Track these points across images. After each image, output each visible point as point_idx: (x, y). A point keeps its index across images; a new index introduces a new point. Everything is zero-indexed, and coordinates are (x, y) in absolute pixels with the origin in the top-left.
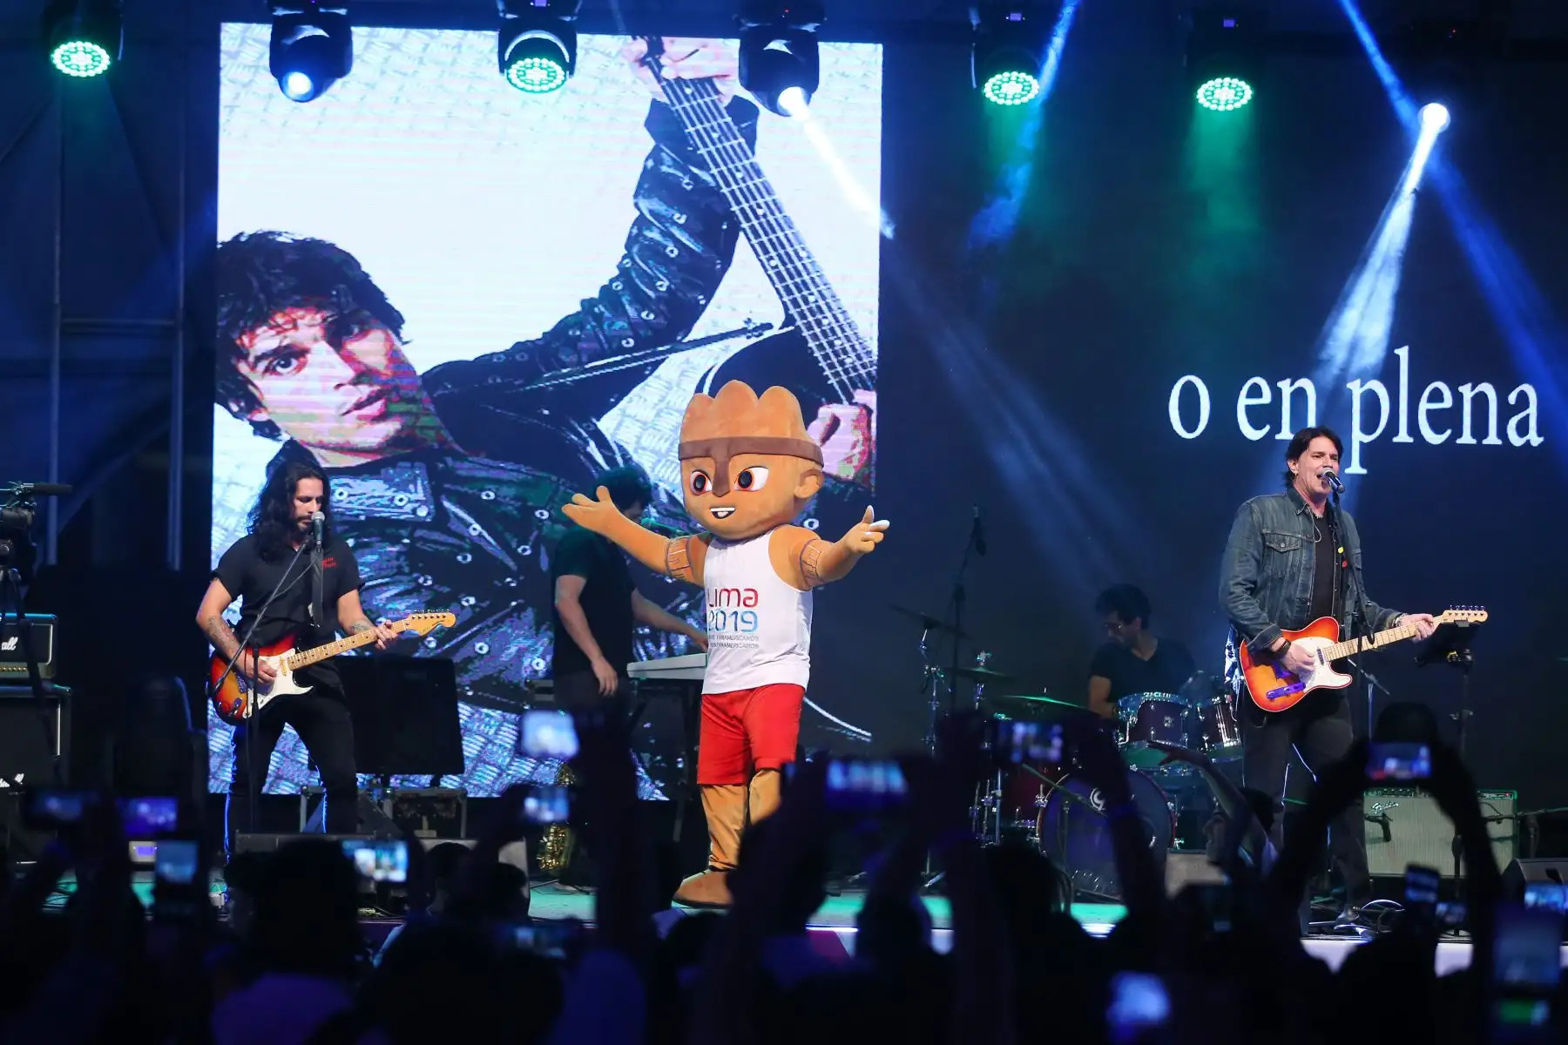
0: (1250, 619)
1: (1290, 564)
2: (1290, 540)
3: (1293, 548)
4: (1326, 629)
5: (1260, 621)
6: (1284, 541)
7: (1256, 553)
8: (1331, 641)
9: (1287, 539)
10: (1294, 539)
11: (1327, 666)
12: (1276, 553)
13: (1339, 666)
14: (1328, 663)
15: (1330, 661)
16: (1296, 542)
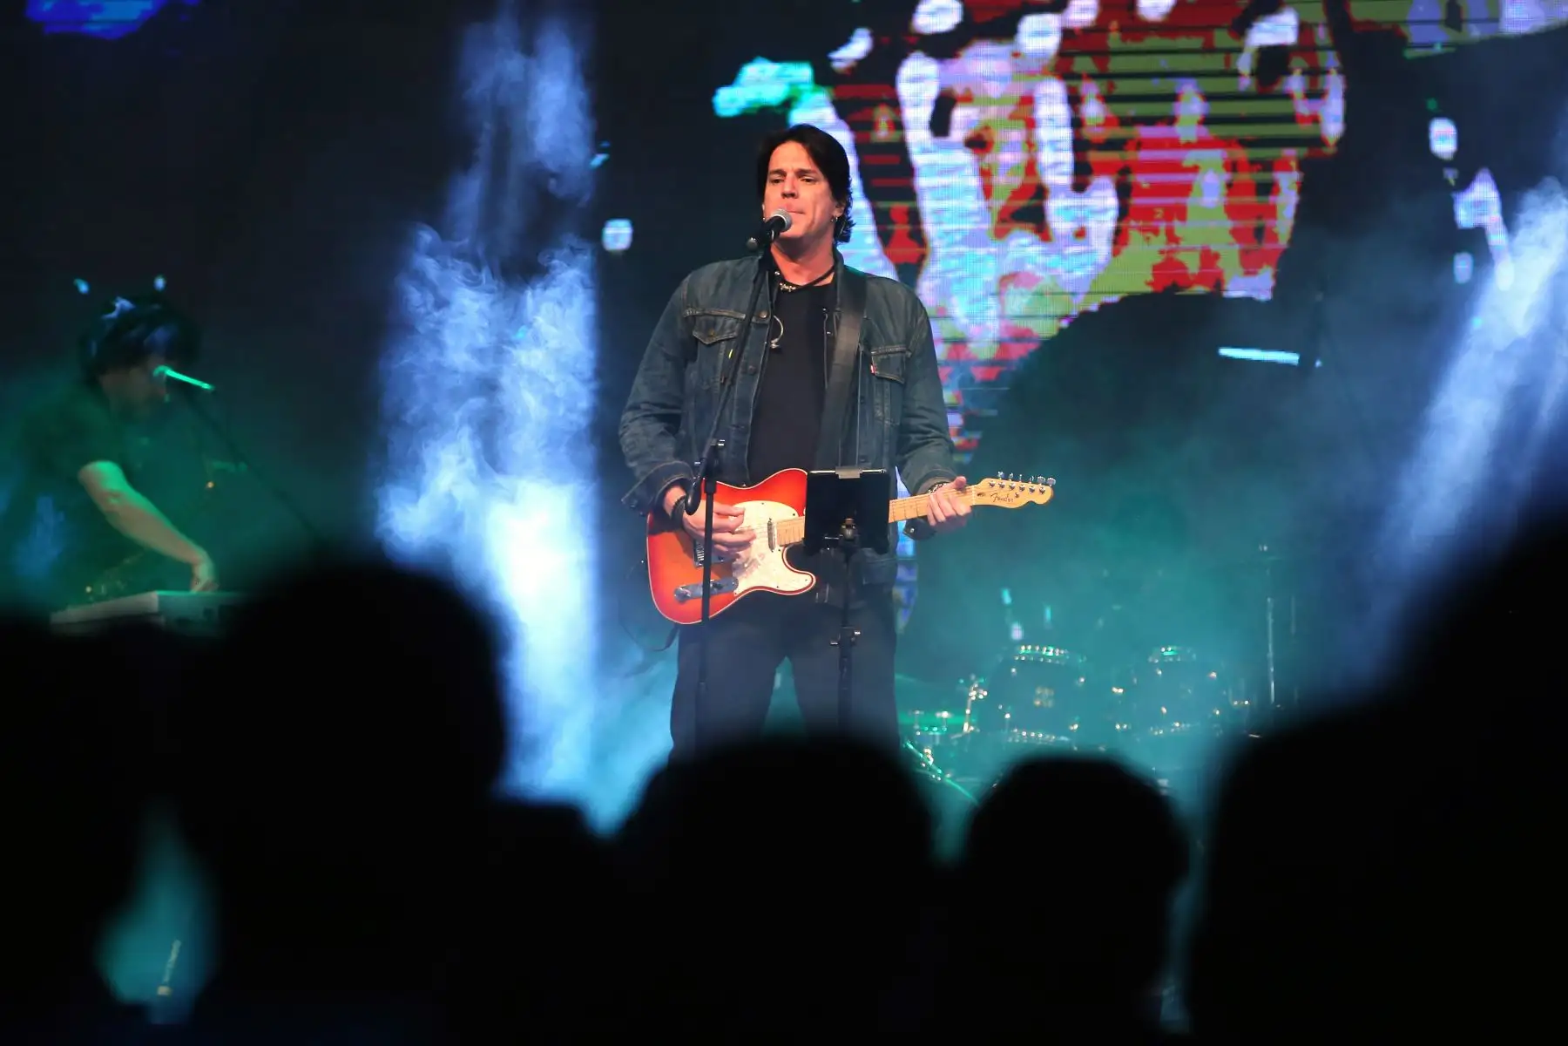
2: (724, 324)
3: (726, 336)
4: (792, 489)
6: (714, 325)
8: (792, 511)
9: (720, 322)
10: (730, 321)
11: (779, 557)
12: (702, 346)
14: (782, 548)
15: (786, 546)
16: (732, 327)
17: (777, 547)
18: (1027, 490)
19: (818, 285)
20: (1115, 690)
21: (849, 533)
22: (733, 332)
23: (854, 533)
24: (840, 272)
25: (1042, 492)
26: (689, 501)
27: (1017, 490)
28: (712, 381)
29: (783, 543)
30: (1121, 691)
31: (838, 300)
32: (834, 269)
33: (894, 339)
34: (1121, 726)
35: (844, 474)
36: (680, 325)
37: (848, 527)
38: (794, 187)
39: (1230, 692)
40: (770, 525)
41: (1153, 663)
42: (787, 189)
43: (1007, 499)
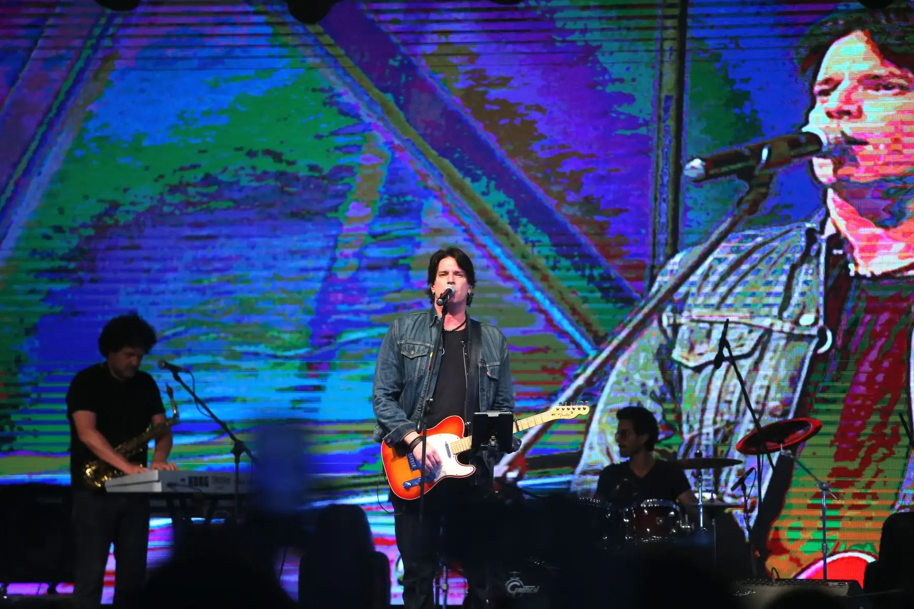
0: (388, 418)
1: (418, 368)
2: (419, 348)
3: (420, 355)
4: (454, 426)
5: (397, 418)
6: (414, 349)
7: (395, 361)
8: (457, 437)
9: (417, 347)
10: (422, 348)
11: (454, 459)
12: (408, 359)
13: (463, 458)
14: (455, 456)
15: (457, 454)
16: (423, 350)
17: (452, 455)
18: (576, 409)
19: (457, 330)
20: (625, 520)
21: (493, 443)
22: (425, 352)
23: (496, 443)
24: (469, 322)
25: (584, 409)
26: (418, 427)
27: (571, 410)
28: (413, 376)
29: (455, 453)
30: (628, 521)
31: (469, 337)
32: (466, 321)
33: (497, 359)
34: (628, 537)
35: (491, 414)
36: (396, 348)
37: (493, 440)
38: (453, 279)
39: (681, 522)
40: (447, 445)
41: (643, 507)
42: (451, 280)
43: (567, 415)
